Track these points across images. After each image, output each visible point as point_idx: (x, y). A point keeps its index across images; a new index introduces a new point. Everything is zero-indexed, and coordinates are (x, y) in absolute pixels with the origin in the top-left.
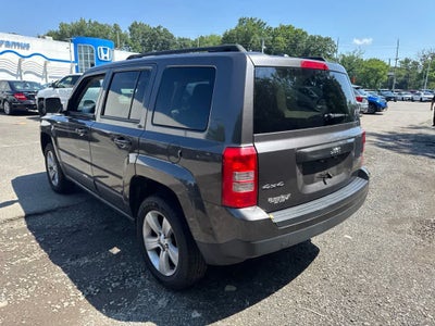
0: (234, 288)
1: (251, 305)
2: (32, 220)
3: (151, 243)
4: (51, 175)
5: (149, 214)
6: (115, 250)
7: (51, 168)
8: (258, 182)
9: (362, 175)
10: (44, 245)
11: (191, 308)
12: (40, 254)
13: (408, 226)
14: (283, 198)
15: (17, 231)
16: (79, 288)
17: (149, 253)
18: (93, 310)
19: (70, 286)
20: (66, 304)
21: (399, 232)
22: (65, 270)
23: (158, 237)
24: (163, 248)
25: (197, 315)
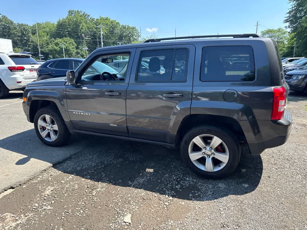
0: (245, 170)
5: (198, 137)
17: (194, 163)
19: (155, 194)
22: (136, 188)
23: (204, 150)
24: (209, 156)
25: (246, 186)
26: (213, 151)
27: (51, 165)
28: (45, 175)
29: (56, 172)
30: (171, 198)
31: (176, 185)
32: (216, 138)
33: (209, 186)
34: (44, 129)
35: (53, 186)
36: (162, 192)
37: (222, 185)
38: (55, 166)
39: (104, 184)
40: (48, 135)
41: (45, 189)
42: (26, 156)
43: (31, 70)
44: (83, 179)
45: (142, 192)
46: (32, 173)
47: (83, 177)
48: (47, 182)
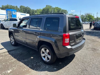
0: (61, 63)
1: (66, 66)
2: (10, 52)
3: (43, 55)
5: (43, 49)
6: (32, 58)
7: (12, 40)
8: (70, 41)
9: (84, 39)
10: (15, 57)
11: (53, 68)
12: (15, 59)
13: (90, 49)
14: (74, 44)
15: (7, 55)
16: (27, 66)
17: (42, 57)
18: (32, 70)
19: (25, 66)
20: (25, 69)
21: (89, 51)
22: (22, 62)
23: (45, 53)
24: (46, 56)
26: (47, 54)
27: (7, 51)
28: (4, 54)
30: (29, 68)
31: (35, 64)
32: (47, 50)
35: (2, 57)
36: (28, 65)
37: (47, 67)
38: (8, 52)
40: (12, 42)
42: (4, 48)
47: (12, 56)
48: (2, 56)
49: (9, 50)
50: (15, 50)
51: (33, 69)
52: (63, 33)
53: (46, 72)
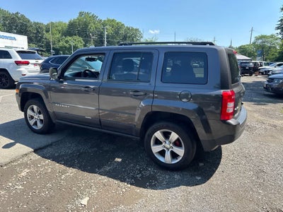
0: (203, 164)
4: (32, 122)
10: (69, 164)
15: (38, 161)
17: (155, 155)
18: (143, 189)
19: (116, 181)
20: (124, 190)
22: (101, 174)
23: (164, 144)
24: (168, 149)
25: (199, 178)
26: (171, 145)
27: (33, 150)
28: (26, 159)
29: (36, 157)
30: (129, 186)
31: (138, 174)
32: (173, 134)
33: (166, 177)
34: (32, 117)
35: (29, 168)
36: (123, 180)
37: (177, 176)
38: (36, 151)
39: (74, 170)
40: (36, 124)
41: (21, 171)
42: (13, 141)
43: (35, 65)
44: (57, 164)
45: (105, 179)
46: (14, 156)
48: (26, 165)
49: (38, 146)
50: (51, 145)
51: (145, 187)
52: (222, 91)
53: (183, 187)
